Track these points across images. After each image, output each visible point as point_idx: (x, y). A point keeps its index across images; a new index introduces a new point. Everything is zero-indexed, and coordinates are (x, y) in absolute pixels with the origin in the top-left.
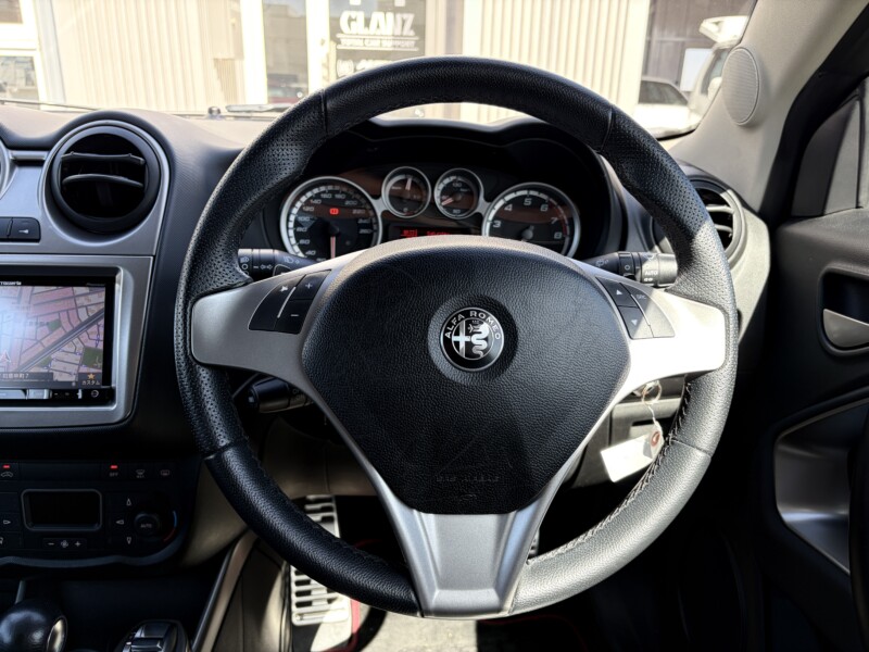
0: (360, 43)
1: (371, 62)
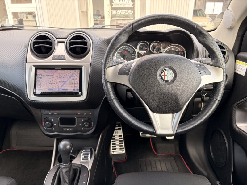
0: (117, 5)
1: (121, 11)
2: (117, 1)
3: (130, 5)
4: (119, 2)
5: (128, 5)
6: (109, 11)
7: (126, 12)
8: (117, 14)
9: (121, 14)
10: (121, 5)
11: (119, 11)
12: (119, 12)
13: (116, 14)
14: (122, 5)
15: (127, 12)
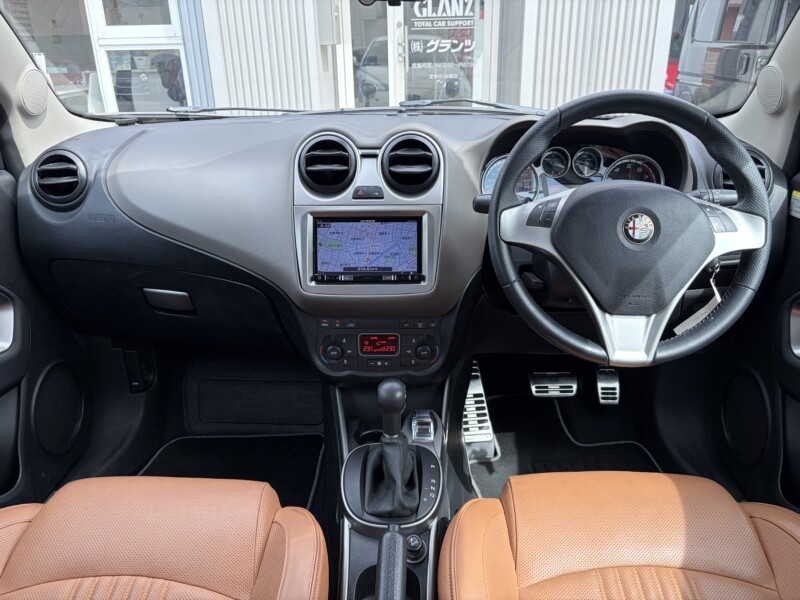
0: (428, 24)
1: (438, 41)
2: (428, 11)
3: (468, 23)
4: (434, 15)
5: (460, 23)
6: (401, 41)
7: (454, 46)
8: (428, 51)
9: (440, 51)
10: (440, 24)
11: (432, 43)
12: (433, 46)
13: (425, 50)
14: (444, 23)
15: (459, 44)
